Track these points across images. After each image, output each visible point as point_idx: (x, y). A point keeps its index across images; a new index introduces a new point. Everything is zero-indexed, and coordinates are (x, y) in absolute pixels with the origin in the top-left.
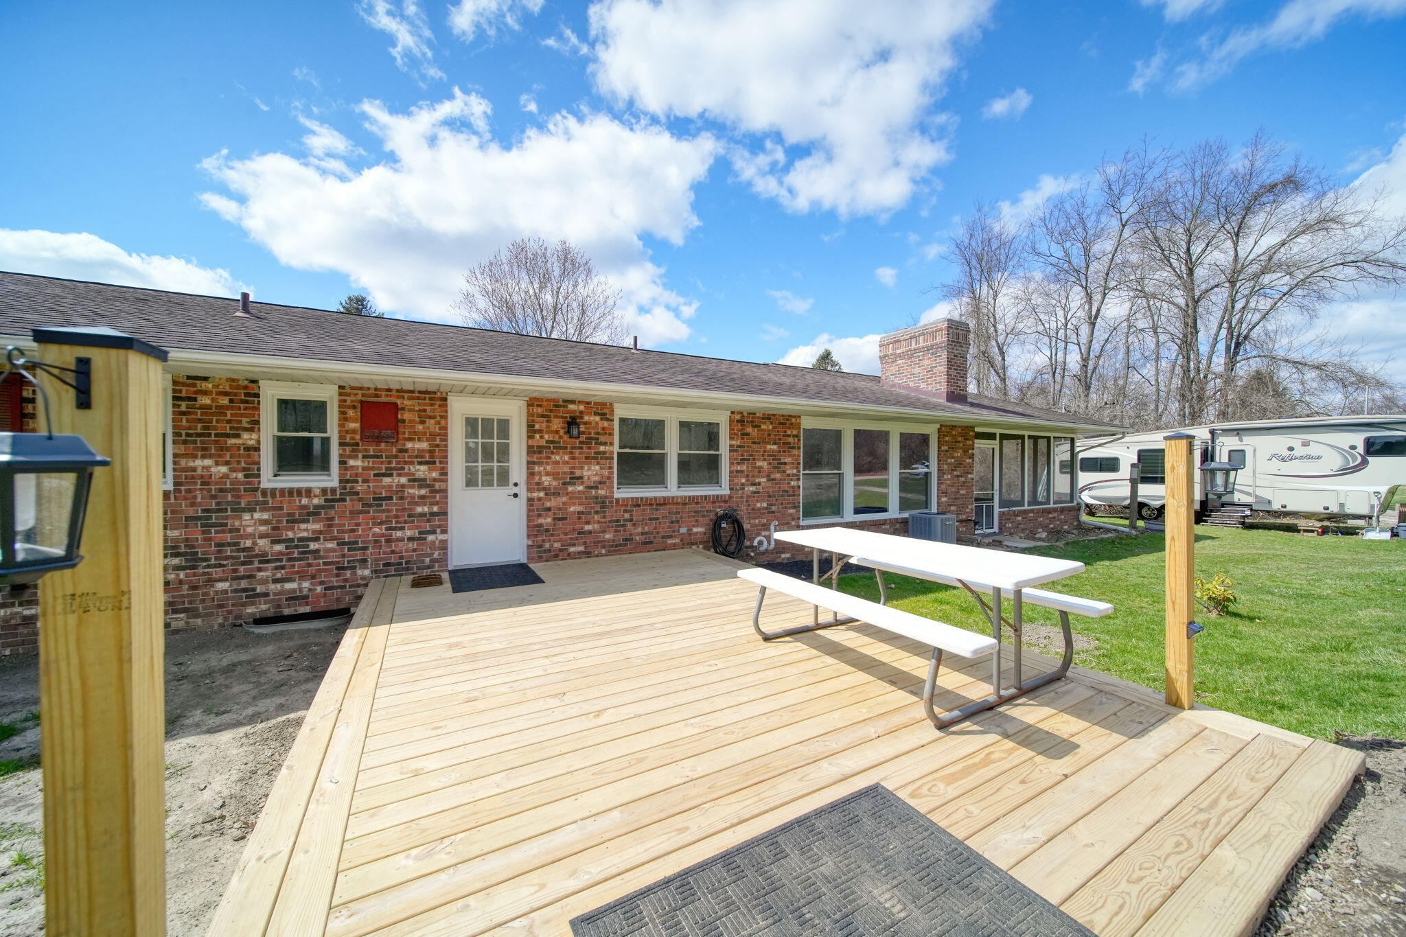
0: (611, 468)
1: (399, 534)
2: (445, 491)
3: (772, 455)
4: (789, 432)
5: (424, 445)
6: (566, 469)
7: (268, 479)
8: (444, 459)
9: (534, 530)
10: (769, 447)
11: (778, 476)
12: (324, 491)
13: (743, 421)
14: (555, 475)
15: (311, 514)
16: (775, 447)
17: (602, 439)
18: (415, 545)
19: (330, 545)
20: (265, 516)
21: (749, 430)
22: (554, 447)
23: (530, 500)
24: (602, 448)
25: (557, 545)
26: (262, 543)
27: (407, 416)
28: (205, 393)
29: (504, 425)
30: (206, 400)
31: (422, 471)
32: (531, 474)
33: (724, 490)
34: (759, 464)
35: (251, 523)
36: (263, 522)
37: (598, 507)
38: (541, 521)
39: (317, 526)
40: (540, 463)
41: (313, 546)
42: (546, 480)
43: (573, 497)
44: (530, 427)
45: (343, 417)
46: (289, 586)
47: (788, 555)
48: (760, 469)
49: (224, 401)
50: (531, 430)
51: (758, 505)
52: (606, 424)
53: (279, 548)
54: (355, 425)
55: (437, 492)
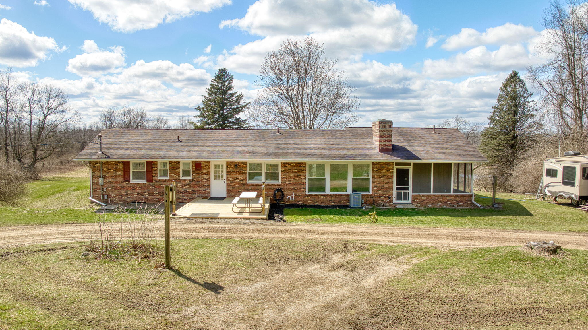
0: (246, 176)
1: (201, 189)
2: (210, 181)
3: (295, 173)
4: (302, 166)
5: (206, 171)
6: (235, 176)
7: (181, 178)
8: (210, 174)
9: (228, 190)
10: (294, 170)
11: (297, 179)
12: (189, 180)
13: (284, 164)
14: (232, 178)
15: (187, 184)
16: (296, 170)
17: (244, 169)
18: (204, 191)
19: (191, 190)
20: (181, 184)
21: (287, 166)
22: (232, 171)
23: (227, 183)
24: (244, 171)
25: (233, 194)
26: (181, 189)
27: (203, 165)
29: (222, 166)
30: (173, 164)
31: (205, 176)
32: (227, 177)
33: (279, 182)
34: (290, 175)
35: (179, 185)
37: (243, 186)
38: (229, 188)
39: (188, 187)
40: (229, 175)
41: (188, 190)
42: (230, 179)
43: (237, 183)
44: (227, 167)
45: (192, 166)
46: (185, 197)
47: (301, 203)
48: (291, 177)
49: (175, 164)
51: (290, 187)
52: (245, 165)
53: (183, 190)
54: (194, 167)
55: (208, 181)
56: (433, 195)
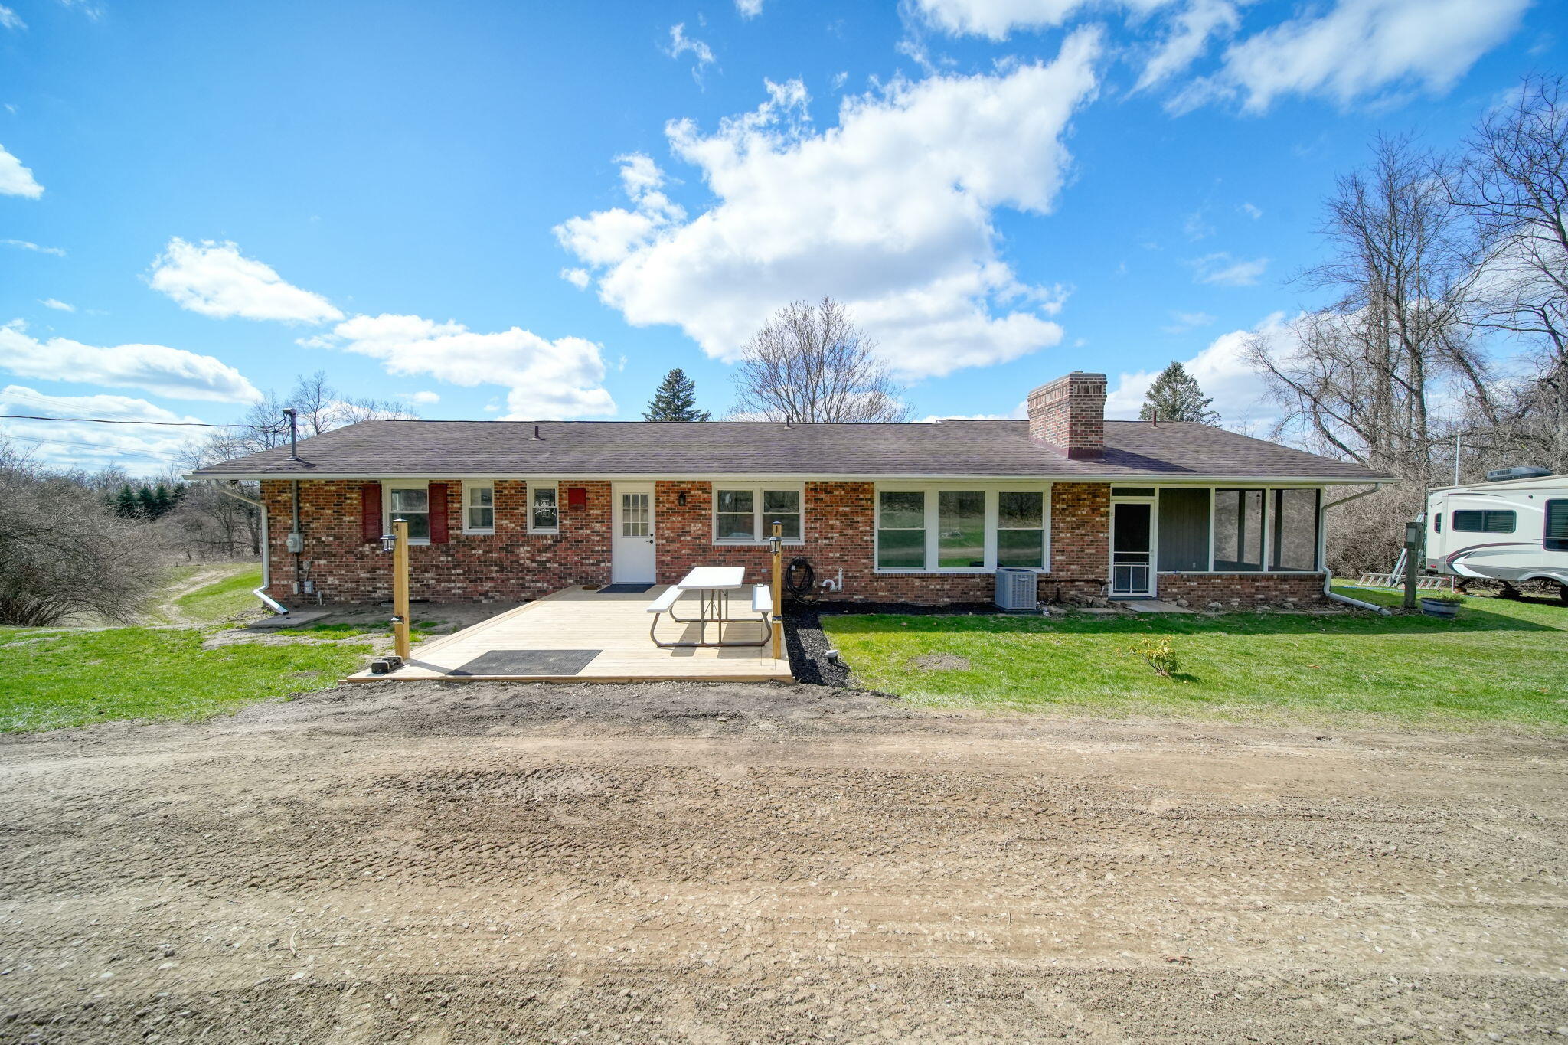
0: (710, 525)
1: (587, 561)
2: (610, 538)
3: (845, 515)
4: (861, 496)
5: (599, 512)
6: (680, 525)
7: (531, 530)
8: (610, 519)
9: (660, 564)
10: (841, 509)
11: (850, 532)
12: (552, 536)
13: (815, 490)
14: (672, 529)
15: (548, 548)
16: (847, 509)
17: (703, 506)
18: (593, 568)
19: (556, 565)
20: (529, 549)
21: (822, 496)
22: (672, 511)
23: (657, 545)
24: (703, 512)
25: (674, 574)
26: (528, 562)
27: (590, 495)
28: (505, 488)
29: (645, 498)
30: (506, 492)
31: (597, 526)
32: (658, 529)
33: (800, 542)
34: (831, 522)
35: (524, 551)
36: (528, 552)
37: (701, 551)
38: (664, 558)
39: (550, 555)
40: (663, 522)
41: (548, 565)
42: (667, 533)
43: (685, 544)
44: (657, 499)
45: (561, 498)
46: (539, 584)
47: (861, 597)
48: (832, 527)
49: (513, 492)
50: (658, 502)
51: (831, 555)
52: (706, 496)
53: (534, 565)
54: (566, 502)
55: (606, 539)
56: (1218, 576)
